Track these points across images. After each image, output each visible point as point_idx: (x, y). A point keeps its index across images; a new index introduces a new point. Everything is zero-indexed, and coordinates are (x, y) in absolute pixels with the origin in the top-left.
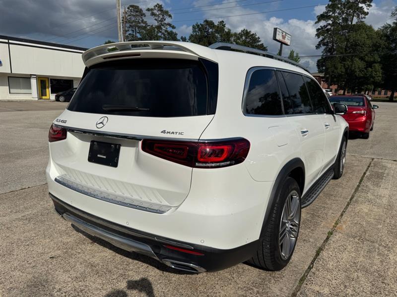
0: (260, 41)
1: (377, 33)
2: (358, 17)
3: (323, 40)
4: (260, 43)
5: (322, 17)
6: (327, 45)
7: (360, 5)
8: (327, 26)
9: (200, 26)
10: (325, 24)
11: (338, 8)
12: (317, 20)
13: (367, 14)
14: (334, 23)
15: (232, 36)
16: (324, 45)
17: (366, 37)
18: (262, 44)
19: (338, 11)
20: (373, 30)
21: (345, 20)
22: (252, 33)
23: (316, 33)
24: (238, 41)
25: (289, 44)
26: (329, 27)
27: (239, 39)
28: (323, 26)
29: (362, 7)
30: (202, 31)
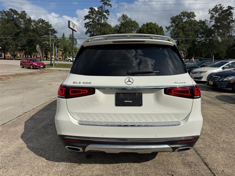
0: (52, 27)
1: (113, 28)
2: (104, 19)
3: (89, 30)
4: (52, 28)
5: (87, 17)
6: (91, 33)
7: (104, 14)
8: (90, 22)
9: (7, 12)
10: (89, 21)
11: (94, 13)
12: (84, 19)
13: (107, 18)
14: (93, 21)
15: (32, 21)
16: (89, 33)
17: (109, 30)
18: (54, 29)
19: (94, 15)
20: (111, 27)
21: (98, 20)
22: (46, 22)
23: (85, 25)
24: (37, 25)
25: (76, 31)
26: (91, 23)
27: (37, 24)
28: (88, 22)
29: (105, 15)
30: (8, 16)
